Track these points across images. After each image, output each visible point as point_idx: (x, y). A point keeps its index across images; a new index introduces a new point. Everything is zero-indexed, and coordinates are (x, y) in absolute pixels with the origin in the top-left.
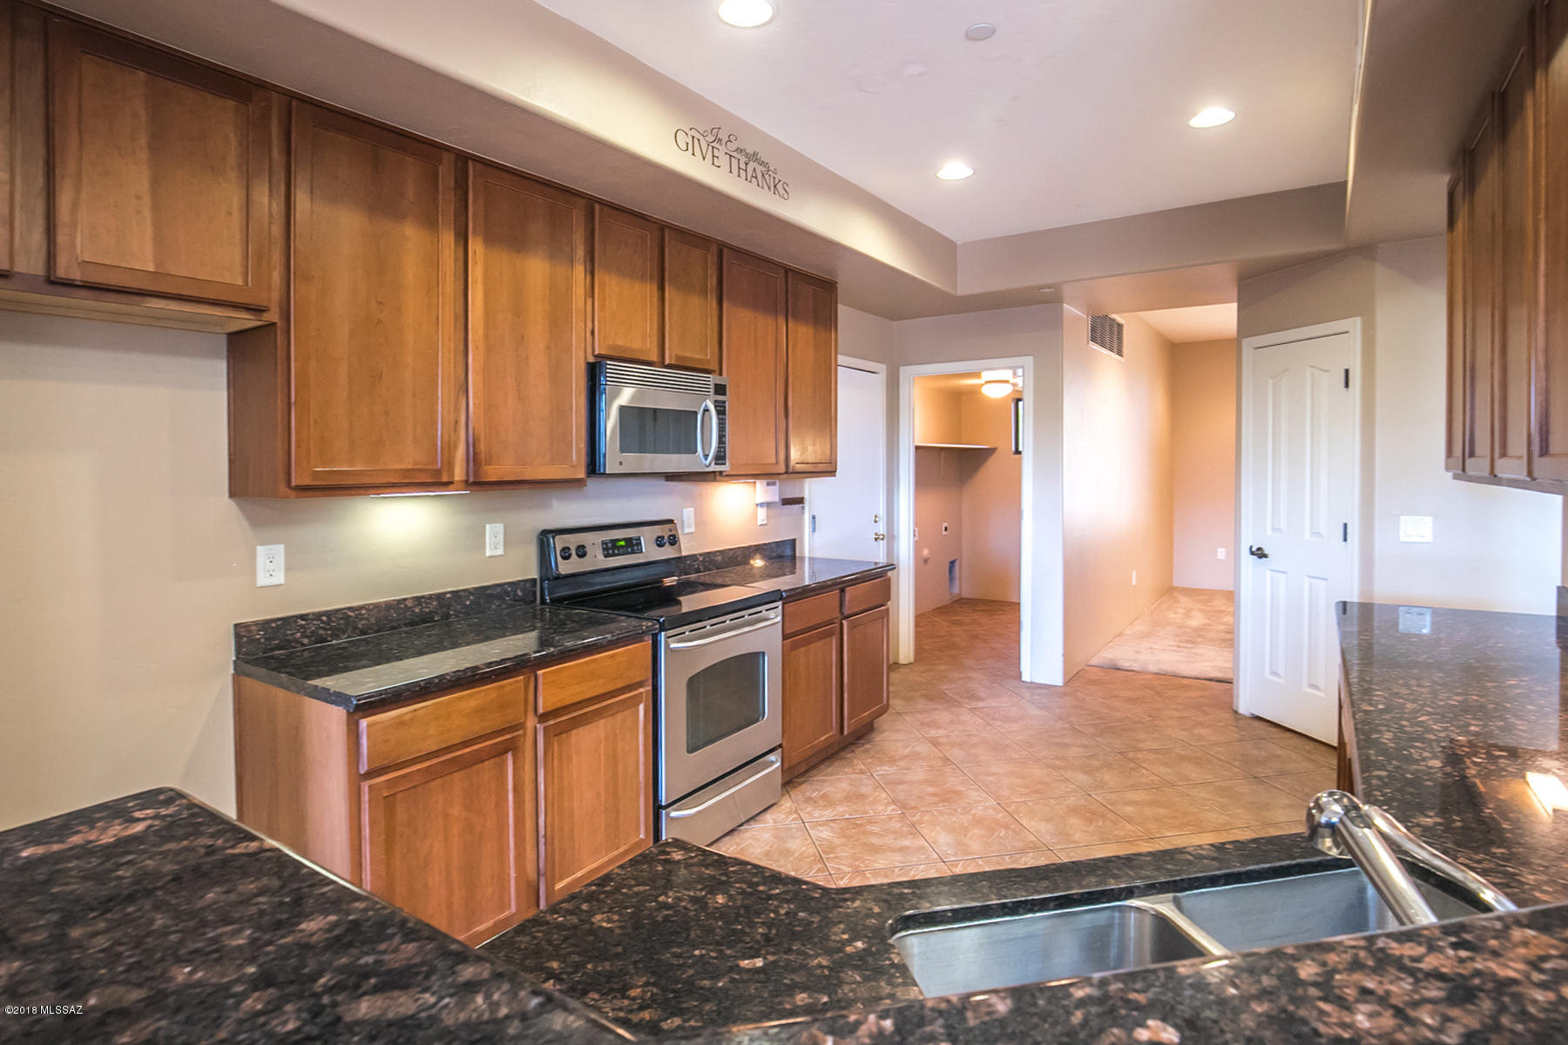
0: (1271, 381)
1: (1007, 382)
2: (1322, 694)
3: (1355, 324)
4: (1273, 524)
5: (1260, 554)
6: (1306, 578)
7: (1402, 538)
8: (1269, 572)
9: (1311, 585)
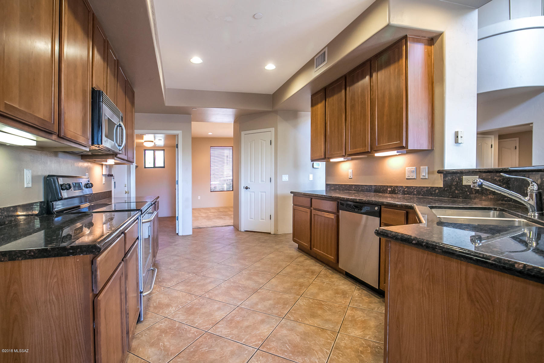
0: (249, 143)
1: (152, 142)
2: (265, 221)
3: (273, 130)
4: (250, 180)
5: (247, 188)
6: (260, 193)
7: (283, 180)
8: (249, 193)
9: (261, 194)
